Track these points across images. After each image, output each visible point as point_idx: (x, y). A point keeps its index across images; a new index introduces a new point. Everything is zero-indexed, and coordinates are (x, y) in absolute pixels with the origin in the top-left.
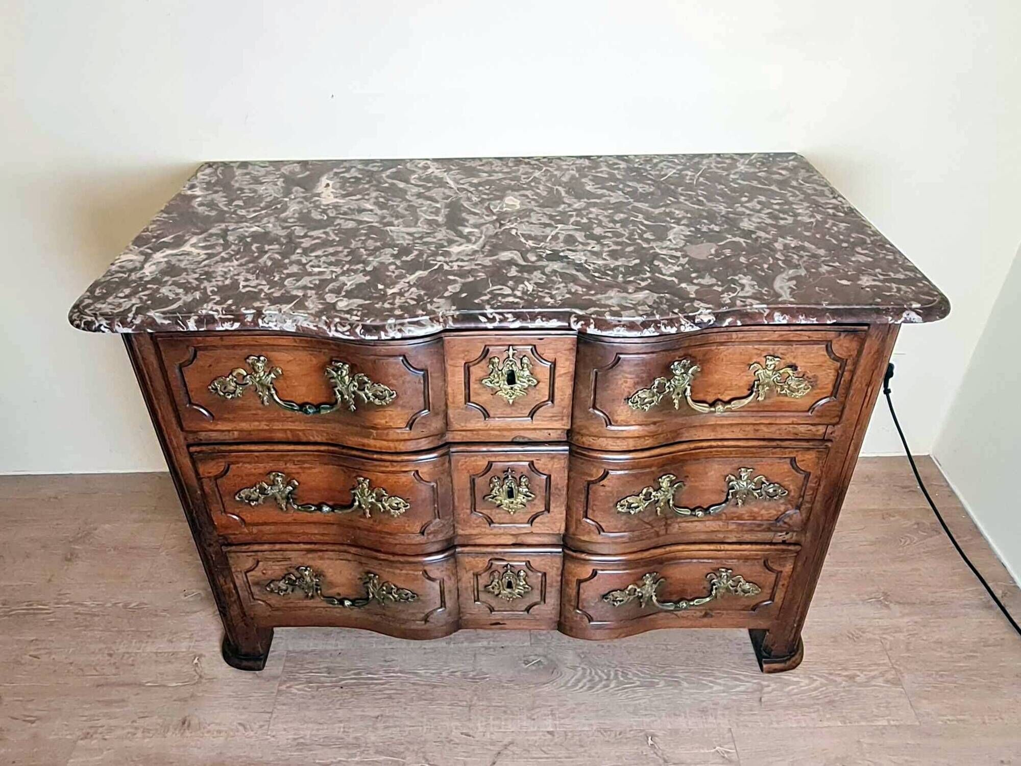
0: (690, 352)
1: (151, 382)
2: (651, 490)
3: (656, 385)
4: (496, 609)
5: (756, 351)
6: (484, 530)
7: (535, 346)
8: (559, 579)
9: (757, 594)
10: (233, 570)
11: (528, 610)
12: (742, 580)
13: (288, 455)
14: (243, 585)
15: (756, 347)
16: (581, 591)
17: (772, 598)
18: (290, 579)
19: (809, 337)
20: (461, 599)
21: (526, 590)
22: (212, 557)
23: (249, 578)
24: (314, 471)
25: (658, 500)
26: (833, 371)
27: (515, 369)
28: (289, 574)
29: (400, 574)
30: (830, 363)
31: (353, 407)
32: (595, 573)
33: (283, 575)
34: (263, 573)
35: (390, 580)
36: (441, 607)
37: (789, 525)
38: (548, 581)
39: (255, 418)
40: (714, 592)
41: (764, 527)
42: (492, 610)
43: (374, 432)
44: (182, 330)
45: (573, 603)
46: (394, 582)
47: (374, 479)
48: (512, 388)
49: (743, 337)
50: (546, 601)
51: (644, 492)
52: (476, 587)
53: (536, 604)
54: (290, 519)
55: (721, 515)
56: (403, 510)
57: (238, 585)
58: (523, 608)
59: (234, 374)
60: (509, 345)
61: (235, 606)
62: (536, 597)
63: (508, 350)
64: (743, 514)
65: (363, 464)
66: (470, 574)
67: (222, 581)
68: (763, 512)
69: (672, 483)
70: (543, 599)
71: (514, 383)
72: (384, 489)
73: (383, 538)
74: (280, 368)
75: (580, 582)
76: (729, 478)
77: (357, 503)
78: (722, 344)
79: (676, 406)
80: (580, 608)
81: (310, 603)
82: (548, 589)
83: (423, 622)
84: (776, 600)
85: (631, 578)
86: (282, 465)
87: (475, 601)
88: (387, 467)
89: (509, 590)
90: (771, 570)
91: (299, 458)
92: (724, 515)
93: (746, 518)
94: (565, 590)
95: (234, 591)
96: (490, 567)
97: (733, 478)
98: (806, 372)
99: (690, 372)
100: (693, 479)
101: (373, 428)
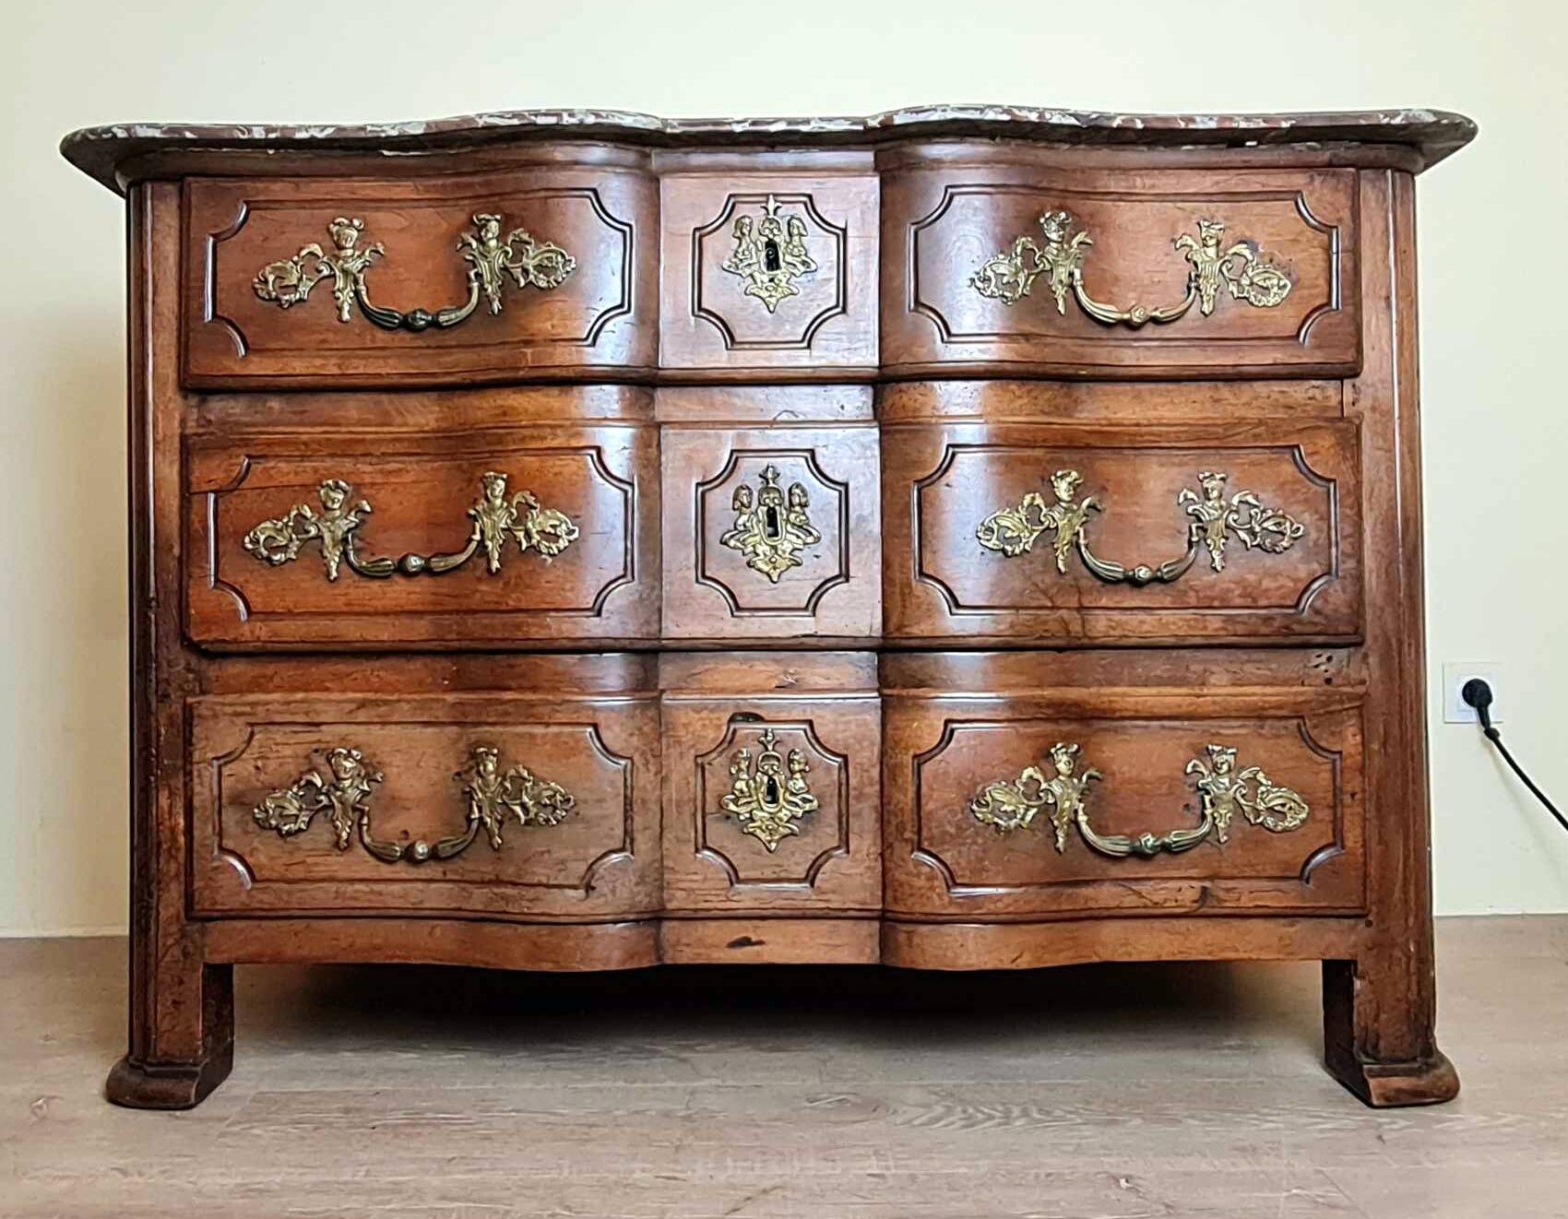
0: (1069, 203)
1: (154, 294)
2: (1039, 501)
3: (1019, 250)
4: (742, 875)
5: (1179, 213)
6: (719, 625)
7: (810, 197)
8: (875, 773)
9: (1303, 821)
10: (196, 756)
11: (810, 878)
12: (1261, 776)
13: (363, 441)
14: (209, 805)
15: (1180, 205)
16: (924, 789)
17: (1338, 839)
18: (310, 783)
19: (1263, 186)
20: (668, 835)
21: (807, 807)
22: (159, 735)
23: (226, 783)
24: (408, 478)
25: (1057, 528)
26: (1319, 250)
27: (777, 239)
28: (310, 771)
29: (544, 736)
30: (1309, 233)
31: (496, 306)
32: (948, 736)
33: (296, 775)
34: (257, 768)
35: (520, 758)
36: (622, 850)
37: (1326, 617)
38: (853, 782)
39: (322, 348)
40: (1208, 812)
41: (1276, 624)
42: (735, 877)
43: (529, 351)
44: (241, 136)
45: (908, 835)
46: (527, 765)
47: (515, 473)
48: (772, 280)
49: (1153, 186)
50: (851, 848)
51: (1026, 503)
52: (699, 803)
53: (827, 854)
54: (340, 604)
55: (1186, 592)
56: (562, 544)
57: (196, 802)
58: (800, 872)
59: (304, 253)
60: (767, 195)
61: (173, 886)
62: (828, 834)
63: (767, 202)
64: (1228, 590)
65: (500, 442)
66: (690, 764)
67: (164, 802)
68: (1266, 583)
69: (1078, 492)
70: (844, 842)
71: (778, 267)
72: (532, 494)
73: (518, 627)
74: (383, 243)
75: (920, 759)
76: (1186, 499)
77: (477, 537)
78: (1122, 197)
79: (1061, 308)
80: (925, 845)
81: (337, 864)
82: (855, 806)
83: (581, 892)
84: (1349, 844)
85: (1028, 751)
86: (348, 464)
87: (697, 851)
88: (543, 438)
89: (771, 808)
90: (1316, 747)
91: (383, 449)
92: (1192, 594)
93: (1238, 601)
94: (891, 798)
95: (182, 839)
96: (731, 740)
97: (1191, 495)
98: (1272, 254)
99: (1074, 242)
100: (1116, 497)
101: (527, 343)
